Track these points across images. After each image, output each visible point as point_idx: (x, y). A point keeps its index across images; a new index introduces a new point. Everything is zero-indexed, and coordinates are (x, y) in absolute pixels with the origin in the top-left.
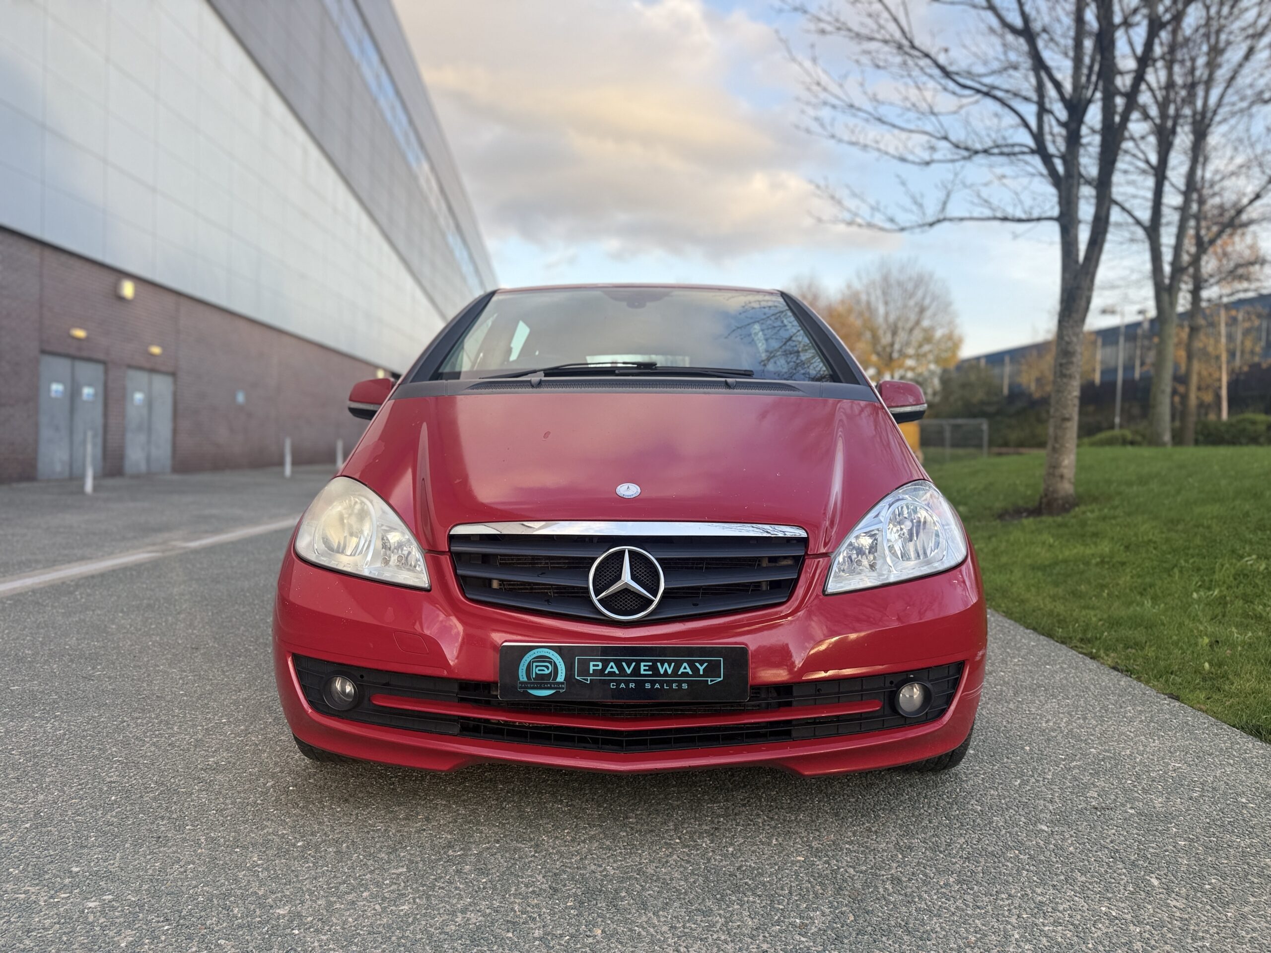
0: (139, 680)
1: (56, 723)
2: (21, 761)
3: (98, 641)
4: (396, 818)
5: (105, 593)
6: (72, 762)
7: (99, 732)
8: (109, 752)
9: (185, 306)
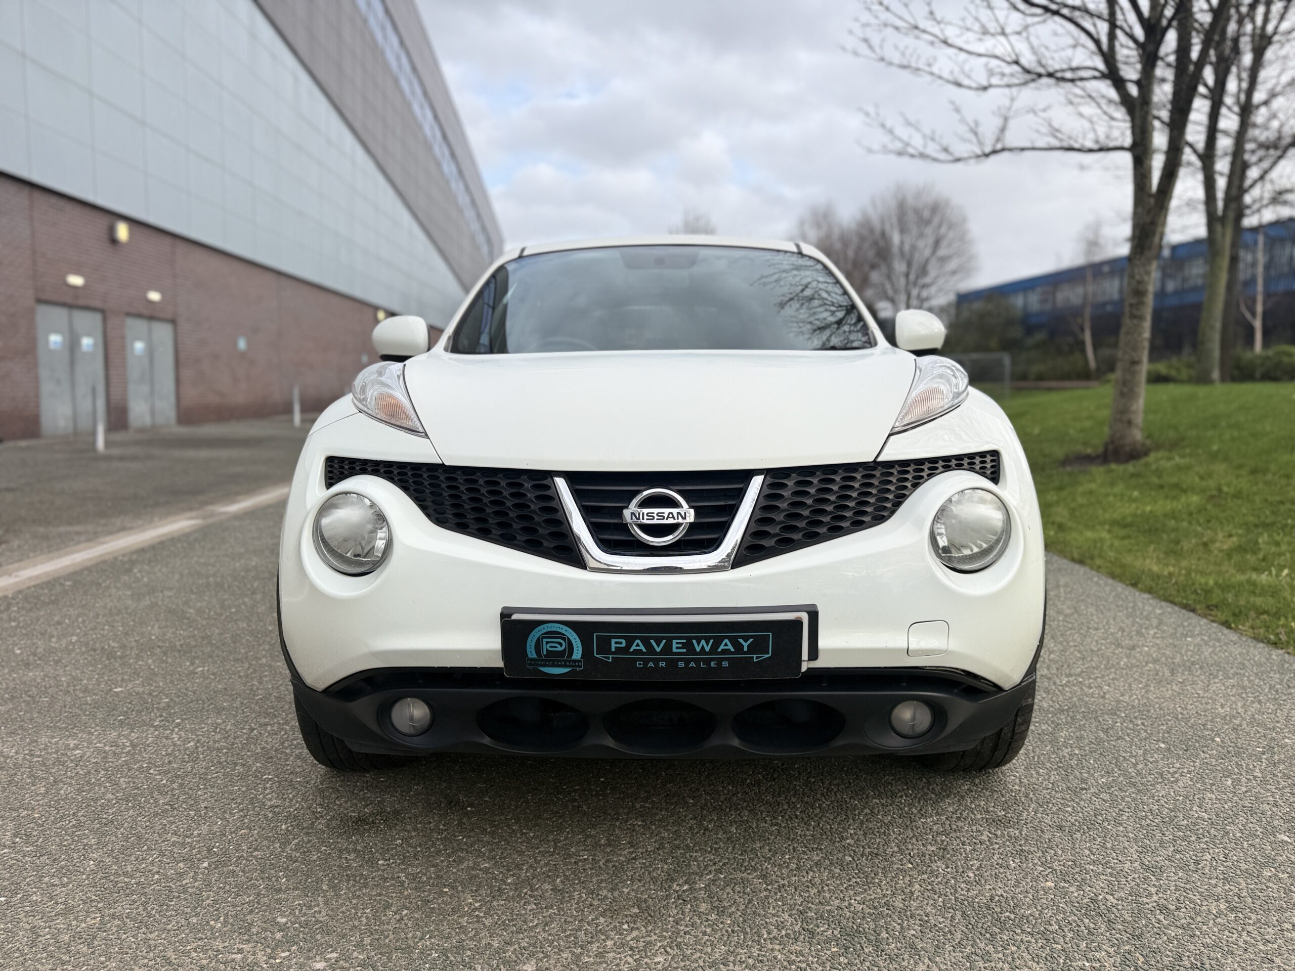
0: (247, 676)
1: (183, 734)
2: (164, 782)
3: (184, 630)
4: (597, 845)
5: (164, 570)
6: (219, 782)
7: (233, 744)
8: (254, 768)
9: (181, 248)
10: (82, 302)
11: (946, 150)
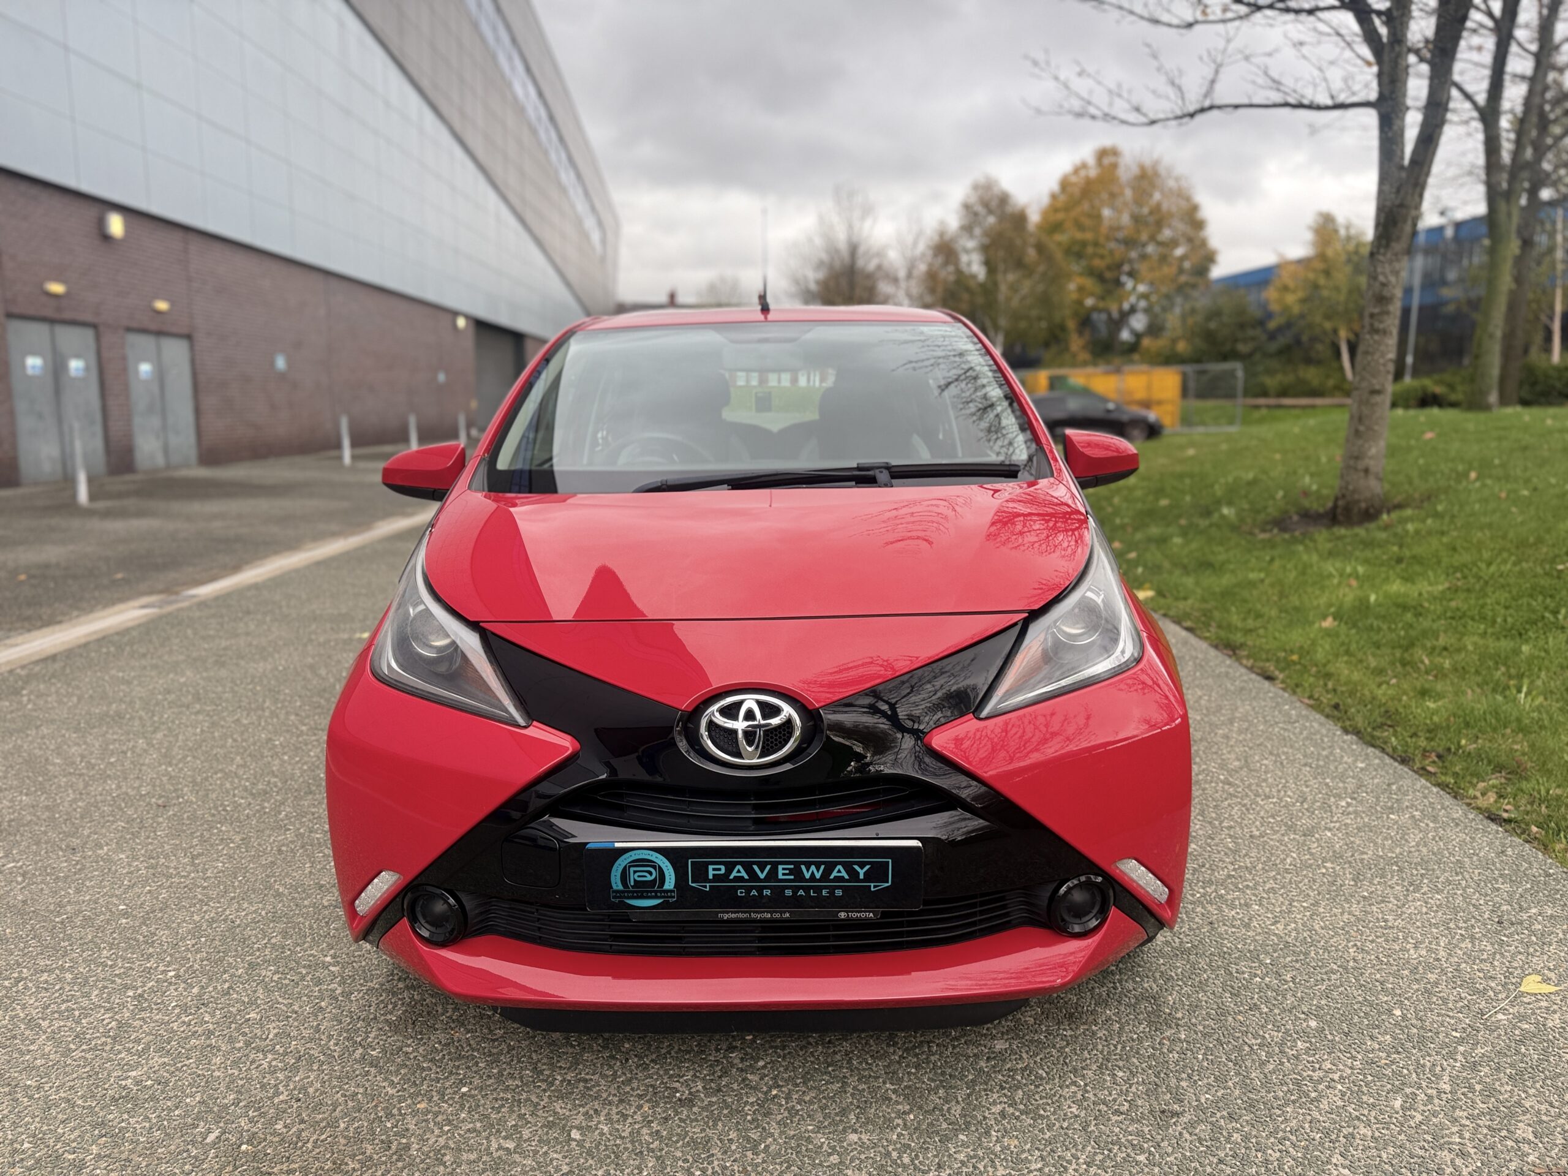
5: (64, 690)
9: (195, 245)
10: (67, 315)
11: (1137, 109)
